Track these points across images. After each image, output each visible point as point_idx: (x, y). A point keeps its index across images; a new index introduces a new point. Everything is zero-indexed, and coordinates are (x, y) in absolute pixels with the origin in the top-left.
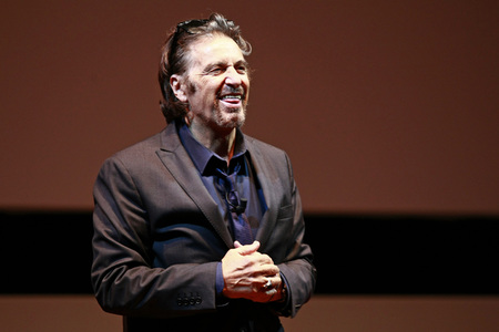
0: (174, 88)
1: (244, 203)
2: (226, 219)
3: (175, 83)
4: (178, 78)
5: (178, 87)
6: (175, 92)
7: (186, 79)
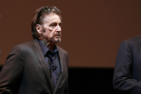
0: (37, 29)
1: (56, 67)
2: (49, 70)
3: (38, 27)
4: (40, 26)
5: (39, 29)
6: (37, 30)
7: (43, 27)
